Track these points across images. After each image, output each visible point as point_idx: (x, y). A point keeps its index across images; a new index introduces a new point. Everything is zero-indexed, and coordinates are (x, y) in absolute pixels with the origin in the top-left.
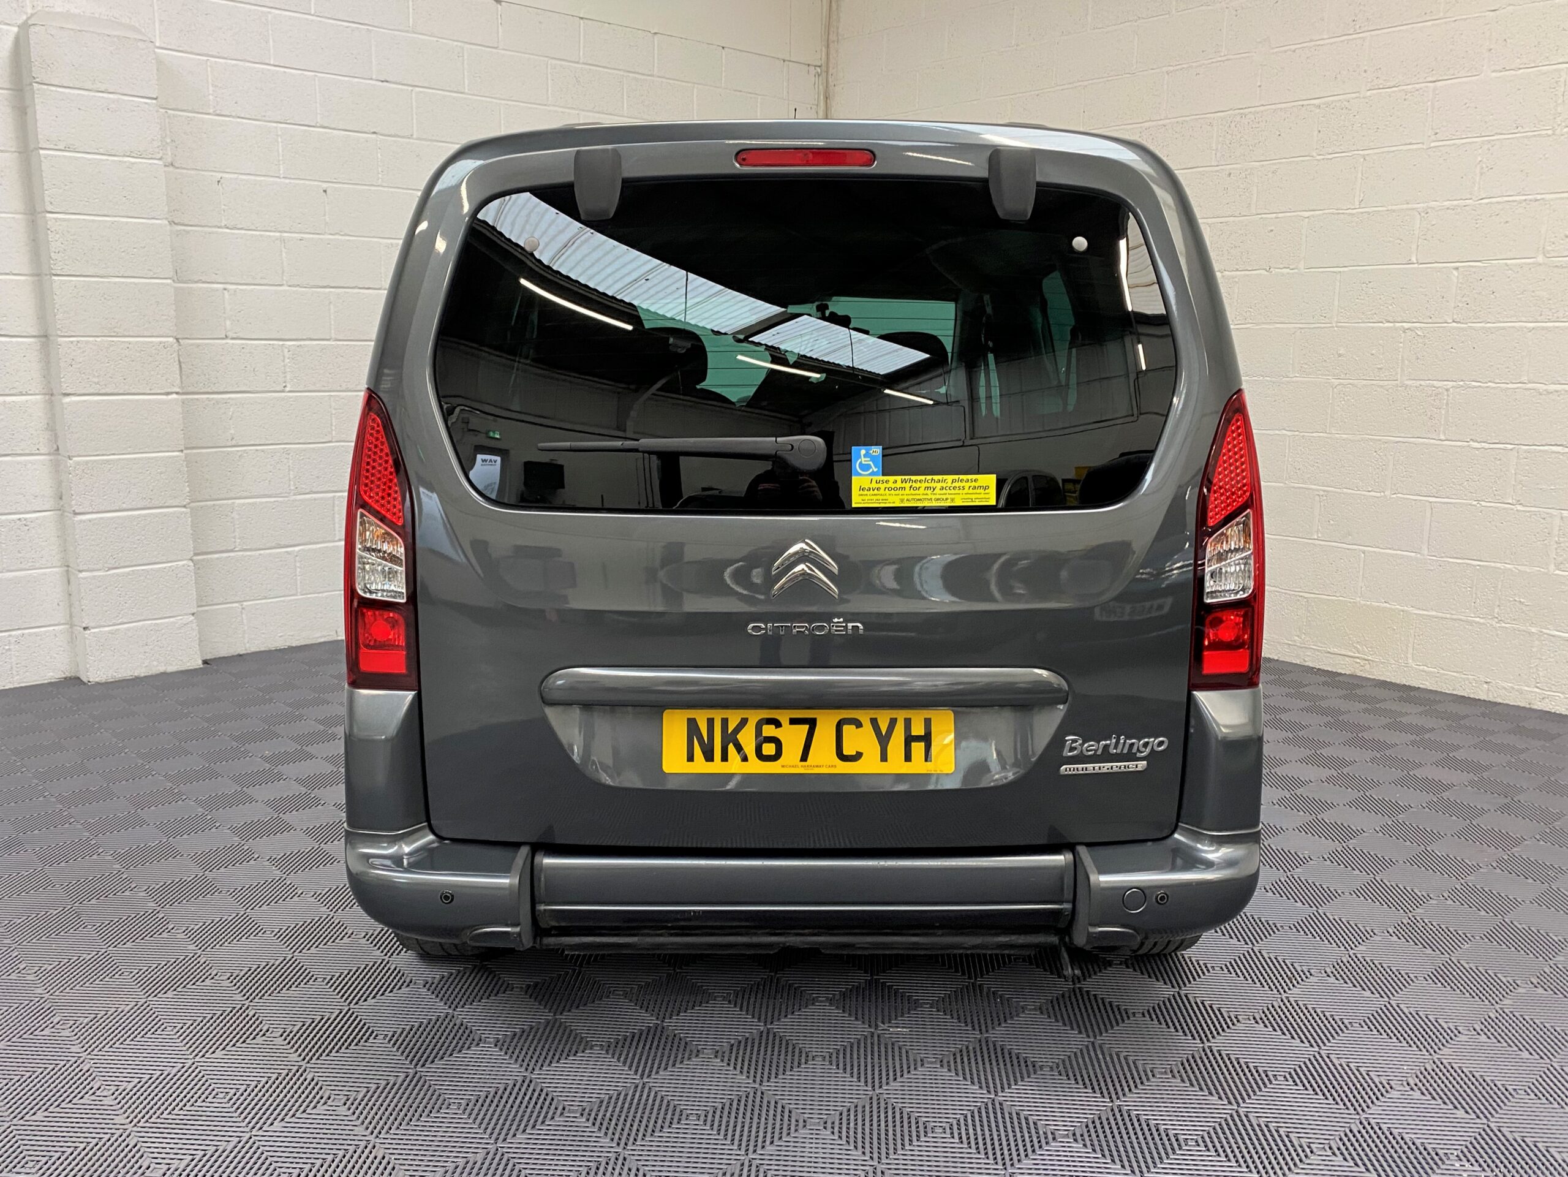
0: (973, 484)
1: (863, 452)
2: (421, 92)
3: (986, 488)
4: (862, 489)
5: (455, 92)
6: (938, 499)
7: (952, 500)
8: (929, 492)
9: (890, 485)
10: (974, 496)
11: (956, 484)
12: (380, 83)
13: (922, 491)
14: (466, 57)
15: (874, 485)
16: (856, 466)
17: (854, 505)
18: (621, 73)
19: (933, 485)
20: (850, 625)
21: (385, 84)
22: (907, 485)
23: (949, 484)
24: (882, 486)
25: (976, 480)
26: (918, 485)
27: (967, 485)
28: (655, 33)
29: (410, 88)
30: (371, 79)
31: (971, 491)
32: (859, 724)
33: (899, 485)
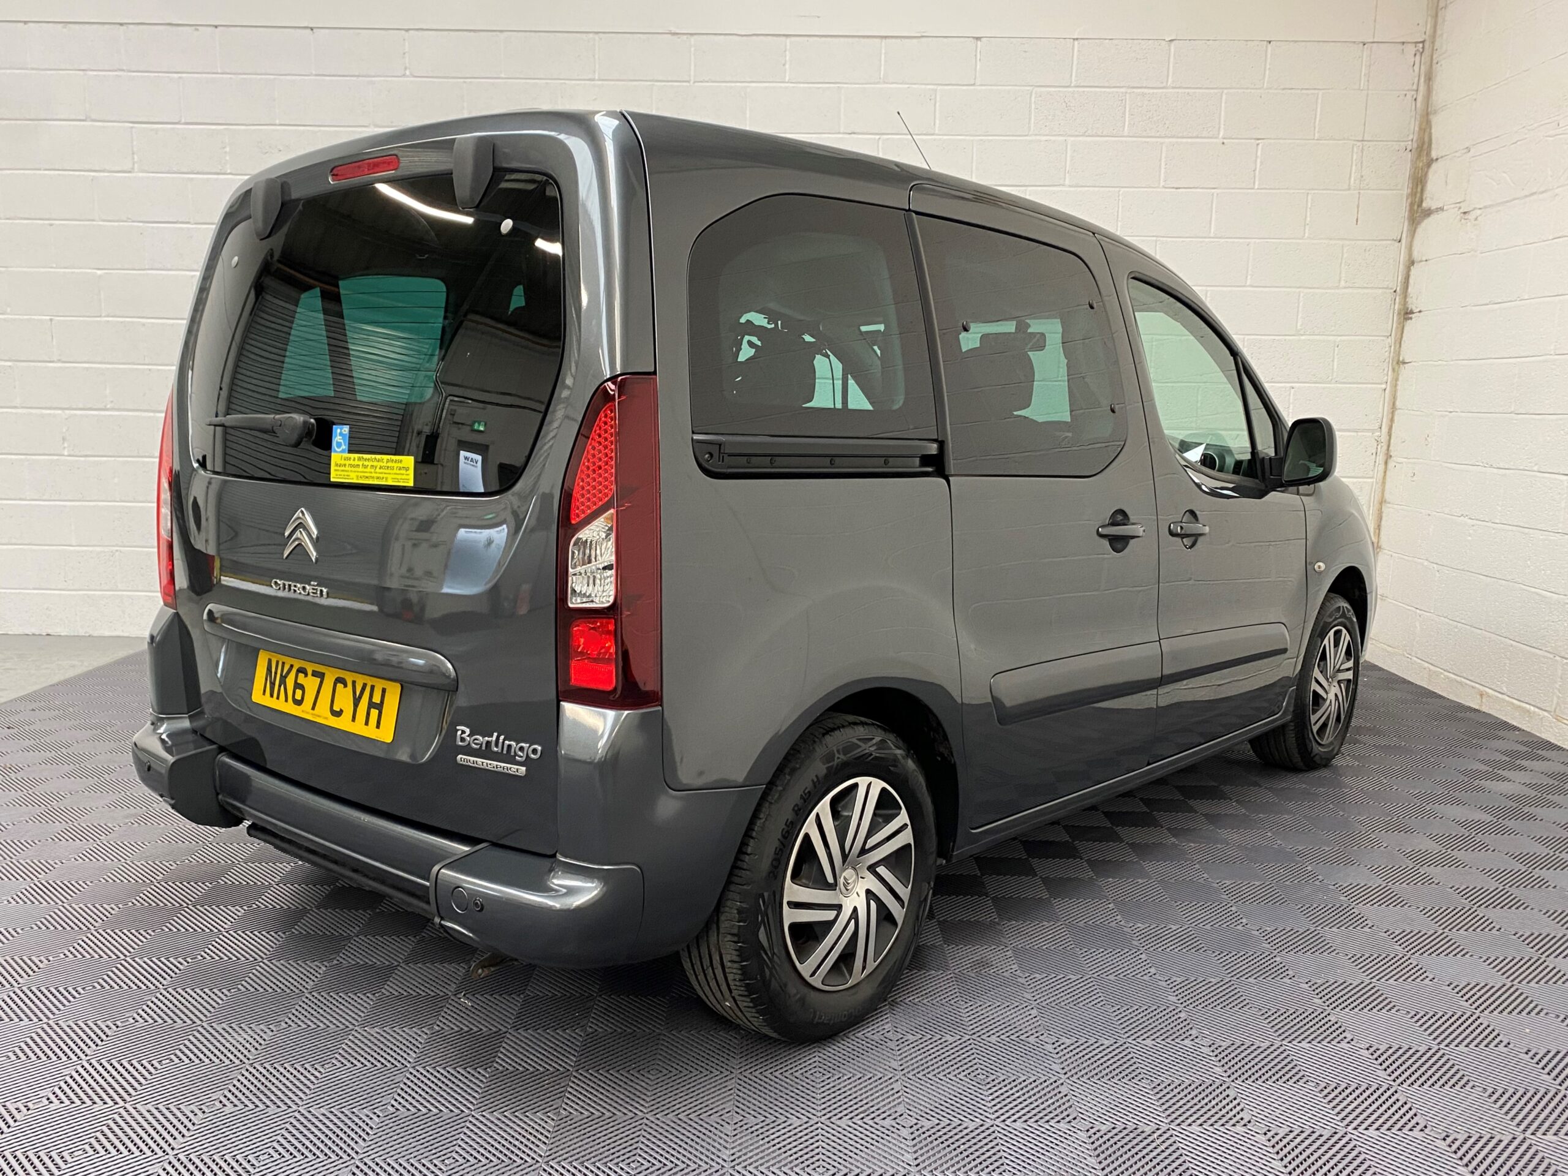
0: (399, 465)
1: (339, 431)
2: (888, 139)
3: (407, 469)
4: (337, 465)
5: (925, 134)
6: (378, 478)
7: (387, 479)
8: (373, 470)
9: (352, 462)
10: (399, 477)
11: (390, 464)
12: (847, 136)
13: (369, 469)
14: (938, 99)
15: (343, 462)
16: (334, 444)
17: (332, 480)
18: (1123, 90)
19: (375, 464)
20: (319, 588)
21: (853, 135)
22: (360, 463)
23: (385, 464)
24: (347, 462)
25: (401, 461)
26: (366, 463)
27: (395, 465)
28: (1171, 41)
29: (877, 137)
30: (839, 133)
31: (398, 472)
32: (345, 686)
33: (356, 462)
